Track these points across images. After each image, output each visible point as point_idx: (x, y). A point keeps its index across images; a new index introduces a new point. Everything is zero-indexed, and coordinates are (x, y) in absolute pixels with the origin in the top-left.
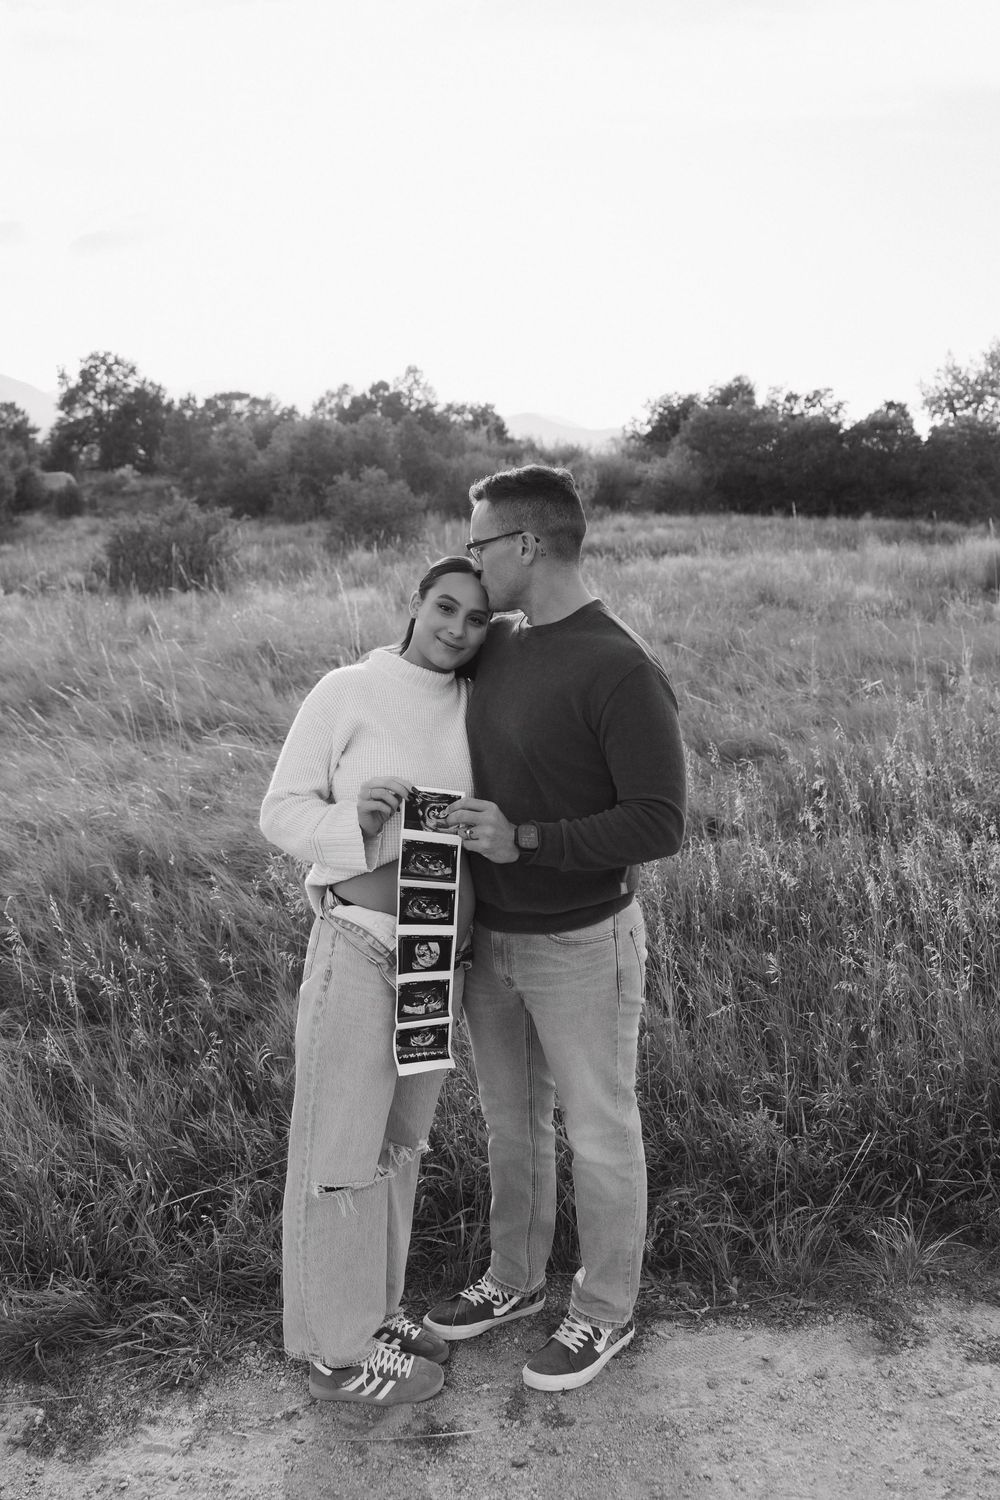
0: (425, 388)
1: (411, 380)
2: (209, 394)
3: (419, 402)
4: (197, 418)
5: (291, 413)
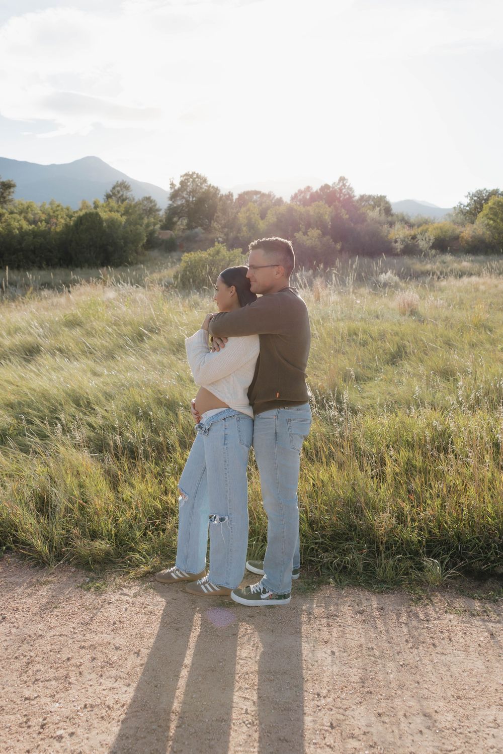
0: (348, 188)
1: (341, 184)
2: (241, 191)
3: (345, 195)
4: (233, 204)
5: (280, 201)
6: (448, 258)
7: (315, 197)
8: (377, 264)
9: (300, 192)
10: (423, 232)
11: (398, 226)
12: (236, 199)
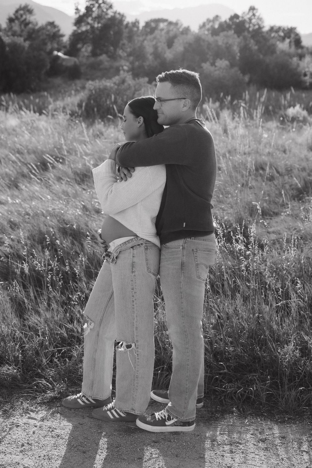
1: (251, 14)
2: (148, 18)
3: (254, 25)
4: (139, 31)
5: (187, 30)
7: (224, 27)
8: (285, 97)
9: (209, 21)
11: (308, 58)
12: (143, 27)
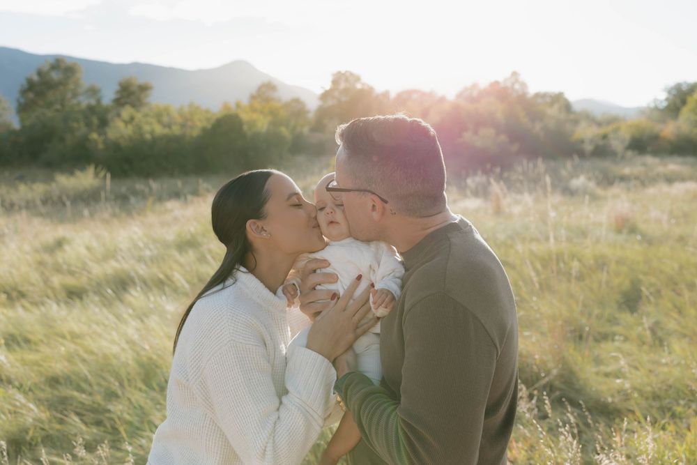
0: (521, 84)
1: (513, 80)
3: (517, 91)
4: (391, 103)
5: (442, 99)
6: (649, 160)
8: (565, 168)
9: (466, 89)
10: (616, 130)
11: (583, 124)
12: (394, 98)
